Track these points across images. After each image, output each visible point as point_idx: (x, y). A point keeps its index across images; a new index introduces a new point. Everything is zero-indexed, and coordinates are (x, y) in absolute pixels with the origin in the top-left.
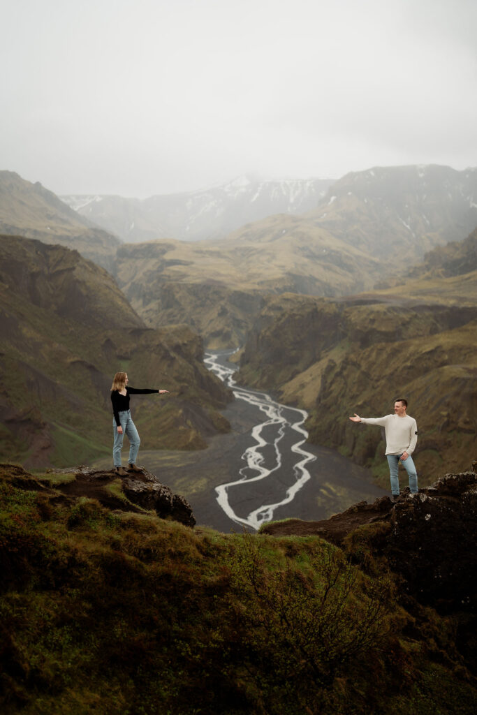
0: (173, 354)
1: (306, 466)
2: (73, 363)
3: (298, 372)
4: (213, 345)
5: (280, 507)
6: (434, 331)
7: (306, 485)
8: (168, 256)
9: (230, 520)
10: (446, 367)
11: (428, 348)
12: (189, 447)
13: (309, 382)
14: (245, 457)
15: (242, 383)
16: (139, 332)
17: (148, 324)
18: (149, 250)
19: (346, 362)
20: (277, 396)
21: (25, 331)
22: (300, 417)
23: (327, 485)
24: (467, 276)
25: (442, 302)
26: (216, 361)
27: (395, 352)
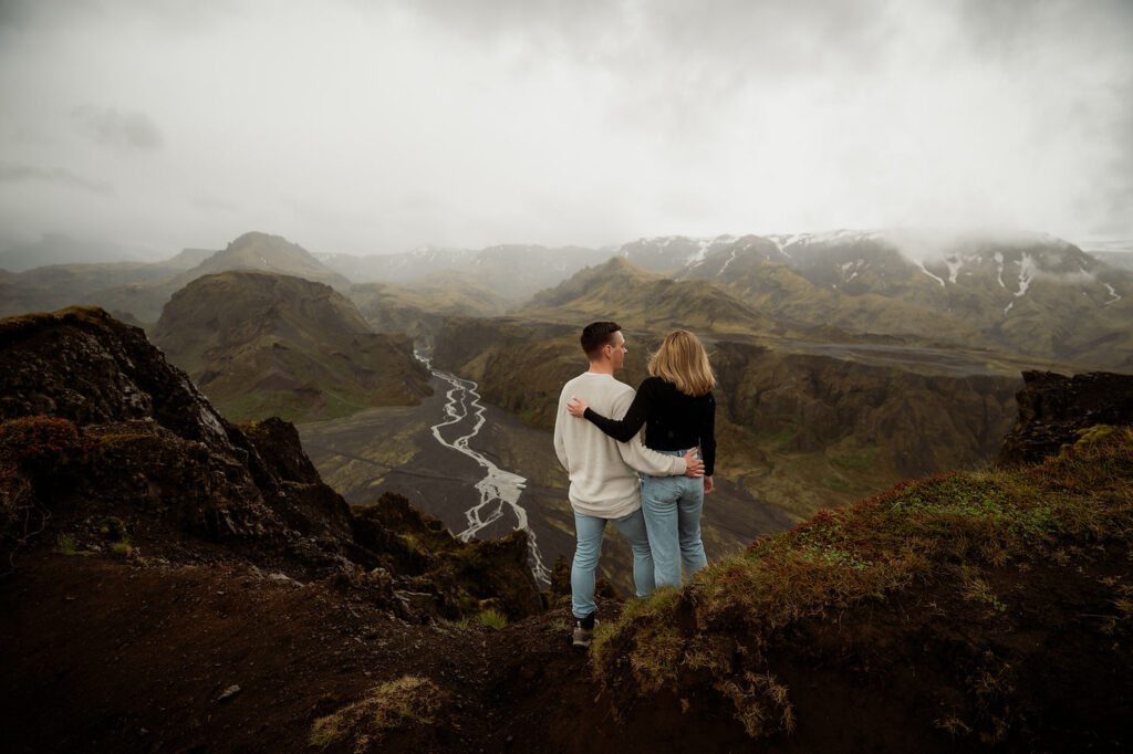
0: (396, 349)
1: (482, 414)
3: (469, 361)
4: (415, 344)
6: (547, 338)
8: (384, 291)
10: (560, 358)
11: (547, 347)
12: (411, 404)
13: (478, 365)
15: (435, 366)
16: (373, 336)
17: (377, 332)
20: (458, 374)
22: (473, 386)
26: (418, 354)
27: (529, 349)
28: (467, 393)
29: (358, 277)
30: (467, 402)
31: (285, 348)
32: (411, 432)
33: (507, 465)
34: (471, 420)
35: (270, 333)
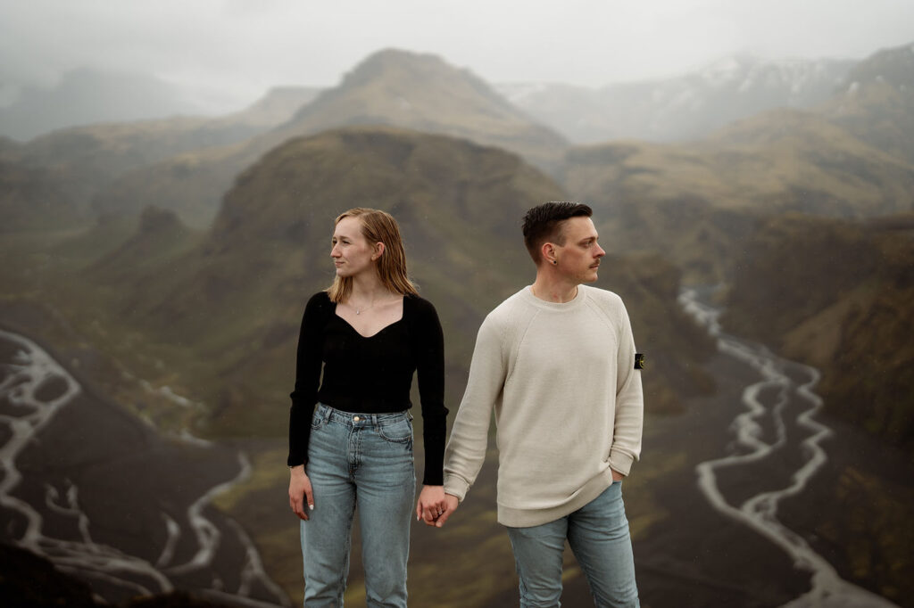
0: (640, 288)
4: (689, 279)
8: (633, 162)
12: (661, 410)
15: (731, 328)
18: (609, 155)
19: (877, 307)
20: (777, 348)
23: (850, 470)
29: (586, 131)
32: (651, 473)
33: (861, 573)
34: (792, 457)
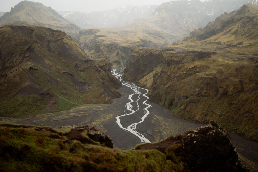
0: (100, 69)
1: (148, 109)
2: (64, 73)
3: (145, 75)
4: (114, 66)
5: (139, 124)
6: (194, 60)
7: (148, 116)
8: (98, 34)
9: (121, 129)
11: (191, 66)
12: (106, 103)
13: (149, 79)
14: (126, 106)
15: (125, 79)
16: (87, 61)
17: (91, 59)
18: (91, 32)
19: (162, 72)
20: (137, 84)
21: (46, 61)
23: (156, 116)
24: (205, 40)
25: (196, 50)
26: (115, 72)
27: (180, 68)
28: (141, 96)
29: (85, 26)
30: (141, 102)
31: (36, 70)
32: (103, 120)
35: (28, 61)
